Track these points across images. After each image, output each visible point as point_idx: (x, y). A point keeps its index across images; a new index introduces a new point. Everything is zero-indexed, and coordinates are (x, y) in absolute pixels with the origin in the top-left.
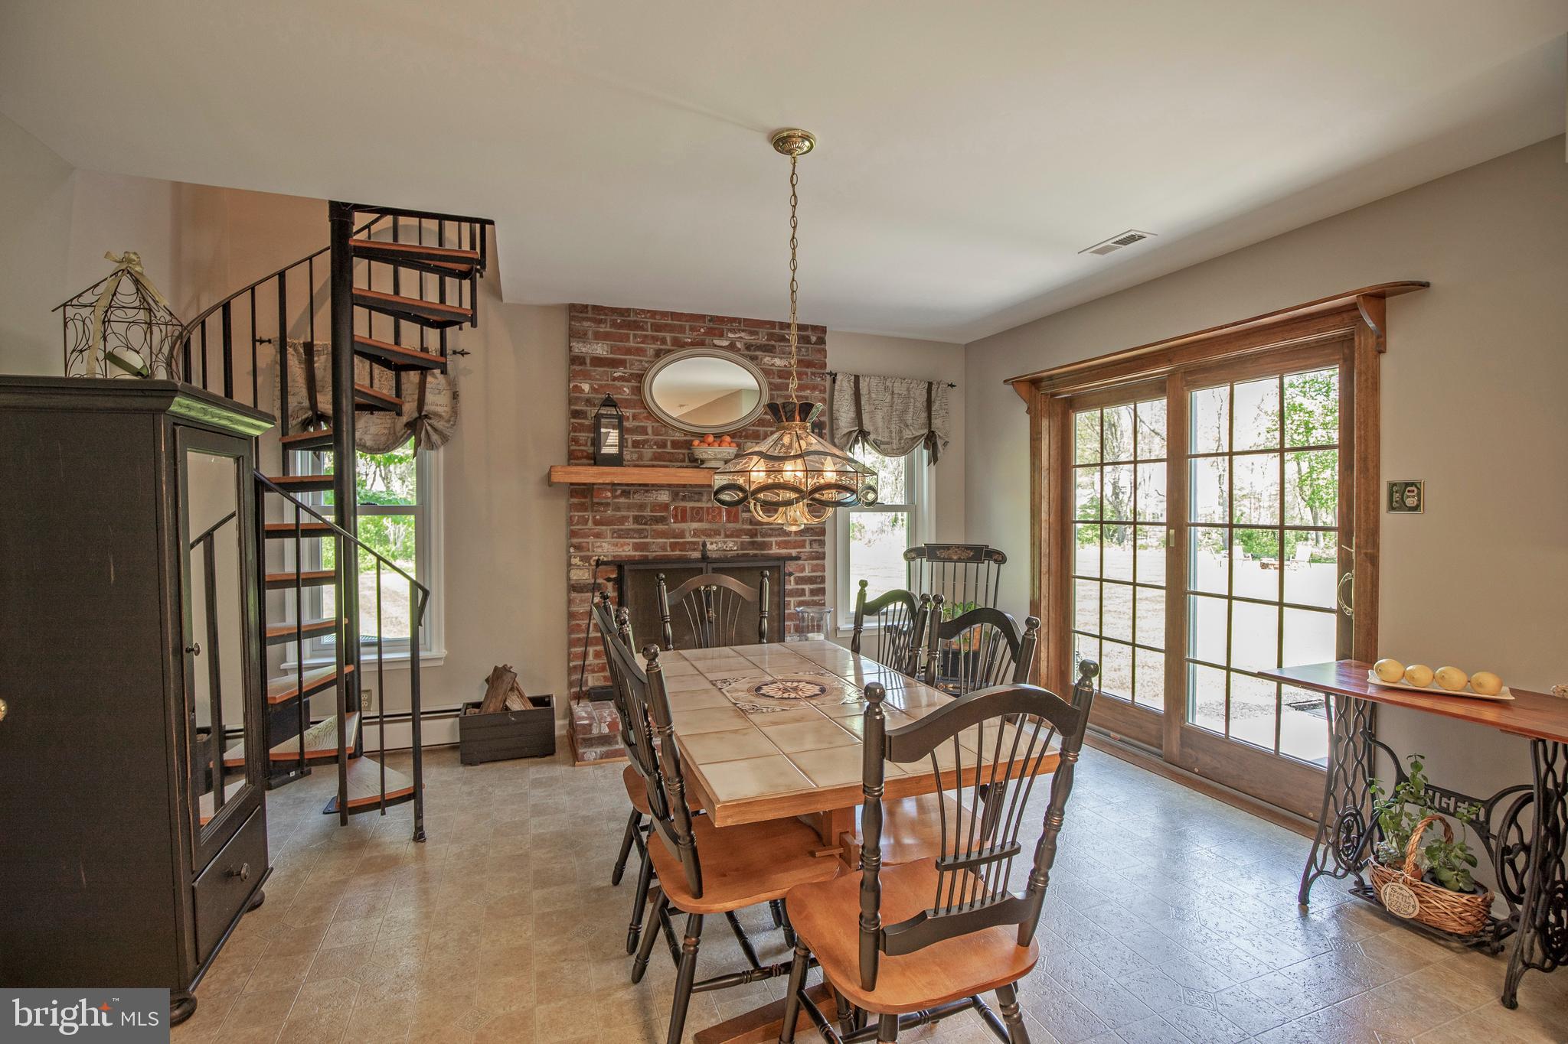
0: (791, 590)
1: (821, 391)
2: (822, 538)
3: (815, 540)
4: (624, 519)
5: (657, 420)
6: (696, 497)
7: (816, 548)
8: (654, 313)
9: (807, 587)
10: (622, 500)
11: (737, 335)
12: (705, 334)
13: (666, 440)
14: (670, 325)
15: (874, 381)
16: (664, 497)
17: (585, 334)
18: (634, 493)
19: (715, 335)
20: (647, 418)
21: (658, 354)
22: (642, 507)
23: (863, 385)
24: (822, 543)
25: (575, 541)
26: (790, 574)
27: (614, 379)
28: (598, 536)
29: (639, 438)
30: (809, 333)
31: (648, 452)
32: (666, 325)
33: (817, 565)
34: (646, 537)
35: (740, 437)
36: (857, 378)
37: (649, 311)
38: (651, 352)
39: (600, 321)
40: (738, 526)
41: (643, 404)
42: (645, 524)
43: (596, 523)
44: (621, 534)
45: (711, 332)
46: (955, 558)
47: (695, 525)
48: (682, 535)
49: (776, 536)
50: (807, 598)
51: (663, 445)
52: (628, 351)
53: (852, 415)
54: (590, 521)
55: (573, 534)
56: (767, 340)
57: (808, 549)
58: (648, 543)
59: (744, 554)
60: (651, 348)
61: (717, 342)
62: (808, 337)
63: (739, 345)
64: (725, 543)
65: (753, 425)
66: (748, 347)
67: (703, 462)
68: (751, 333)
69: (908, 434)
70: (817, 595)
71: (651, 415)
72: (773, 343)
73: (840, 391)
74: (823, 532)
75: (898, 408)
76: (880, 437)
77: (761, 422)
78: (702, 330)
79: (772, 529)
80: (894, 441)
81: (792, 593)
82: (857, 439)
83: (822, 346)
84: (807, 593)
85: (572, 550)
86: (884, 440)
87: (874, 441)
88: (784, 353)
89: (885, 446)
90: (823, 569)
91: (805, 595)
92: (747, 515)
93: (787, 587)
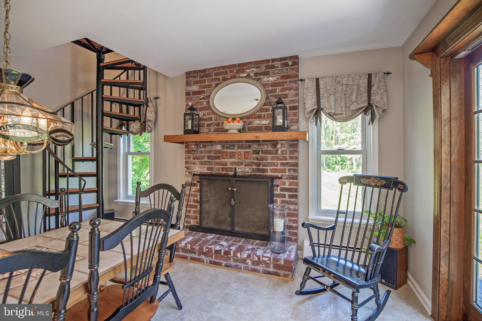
0: (278, 194)
1: (294, 90)
2: (295, 168)
3: (291, 169)
4: (203, 157)
5: (216, 114)
6: (232, 147)
7: (292, 173)
8: (215, 68)
9: (287, 194)
10: (203, 149)
11: (251, 70)
12: (236, 73)
13: (220, 123)
14: (222, 72)
15: (328, 80)
16: (219, 147)
17: (190, 83)
18: (207, 146)
19: (241, 72)
20: (212, 114)
21: (217, 85)
22: (210, 152)
23: (321, 83)
24: (296, 171)
25: (187, 165)
26: (278, 186)
27: (200, 99)
28: (194, 164)
29: (210, 122)
30: (287, 61)
31: (212, 128)
32: (220, 72)
33: (293, 182)
34: (212, 165)
35: (252, 118)
36: (317, 80)
37: (213, 68)
38: (214, 85)
39: (195, 77)
40: (251, 161)
41: (210, 108)
42: (212, 159)
43: (194, 158)
44: (203, 163)
45: (239, 71)
46: (373, 184)
47: (231, 160)
48: (226, 164)
49: (270, 166)
50: (287, 199)
51: (218, 125)
52: (205, 87)
53: (314, 100)
54: (192, 158)
55: (186, 163)
56: (265, 69)
57: (287, 173)
58: (212, 168)
59: (254, 175)
61: (241, 75)
62: (287, 63)
63: (251, 75)
64: (245, 168)
65: (258, 112)
66: (256, 74)
68: (257, 68)
69: (353, 107)
70: (293, 198)
71: (213, 113)
72: (268, 70)
73: (307, 88)
74: (296, 165)
75: (347, 93)
76: (333, 111)
77: (262, 110)
78: (235, 71)
79: (268, 163)
80: (344, 113)
81: (278, 196)
82: (317, 113)
83: (296, 66)
84: (287, 196)
85: (186, 169)
86: (337, 112)
87: (328, 114)
88: (274, 74)
89: (339, 116)
90: (297, 184)
91: (286, 197)
92: (255, 156)
93: (275, 192)
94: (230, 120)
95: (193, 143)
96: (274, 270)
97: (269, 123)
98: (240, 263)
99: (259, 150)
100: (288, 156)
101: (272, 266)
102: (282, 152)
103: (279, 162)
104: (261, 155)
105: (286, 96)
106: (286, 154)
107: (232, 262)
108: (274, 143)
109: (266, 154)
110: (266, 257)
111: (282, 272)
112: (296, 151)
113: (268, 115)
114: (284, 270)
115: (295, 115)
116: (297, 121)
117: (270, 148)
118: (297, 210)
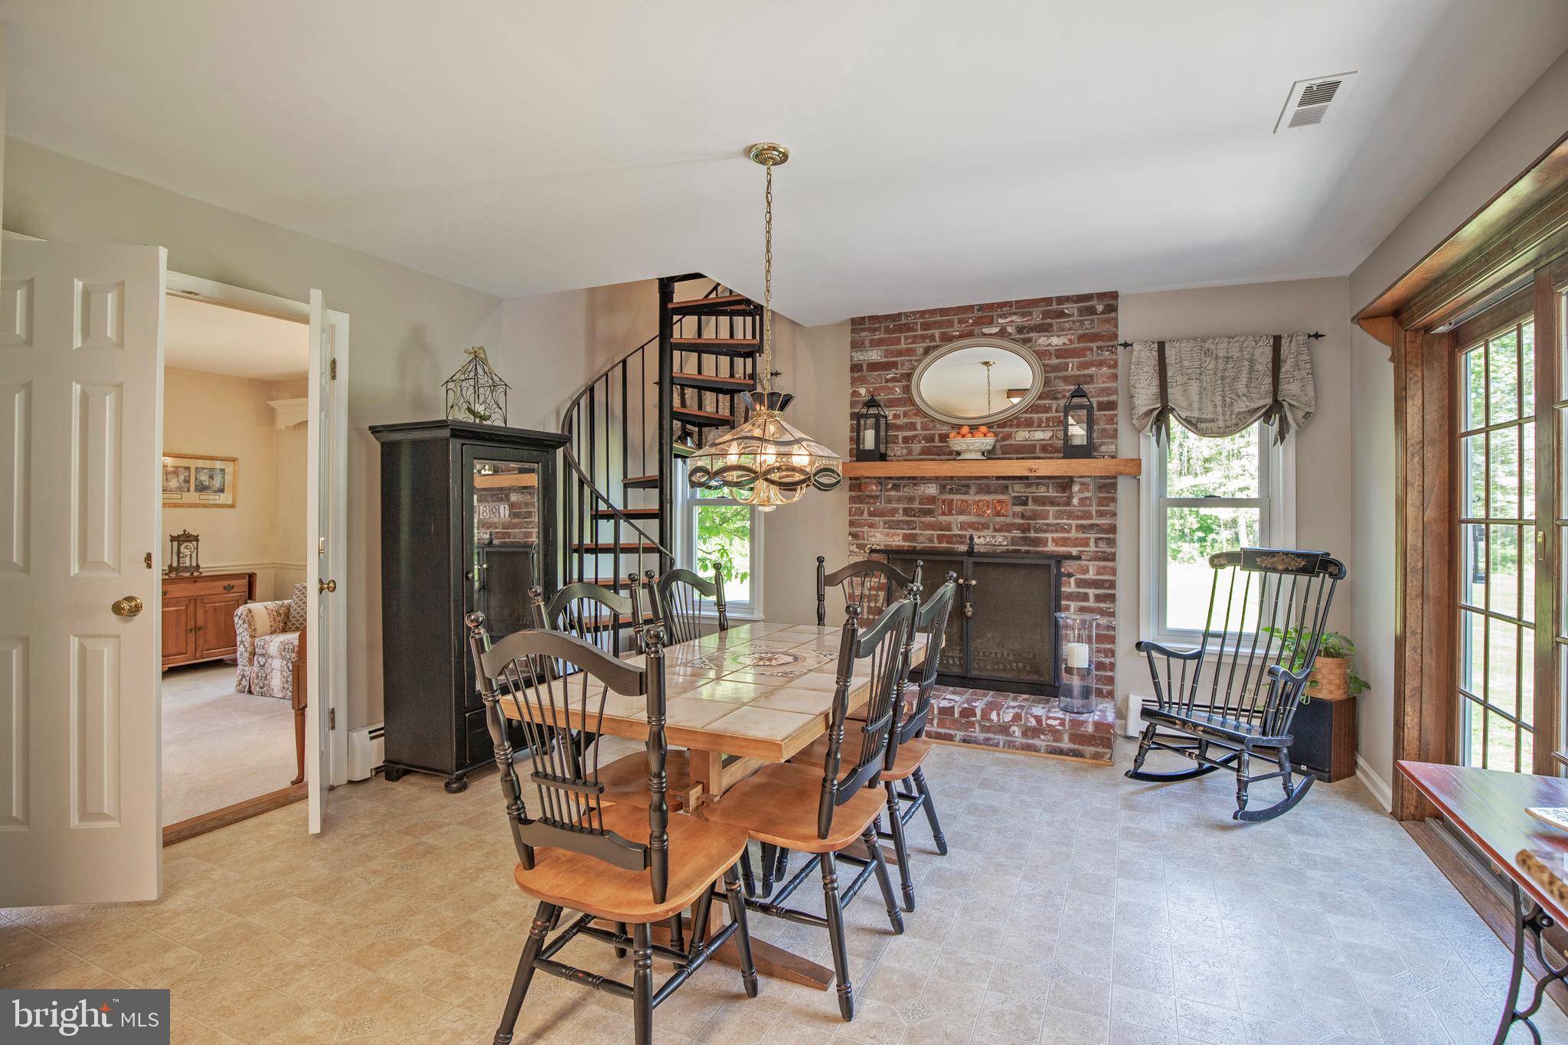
0: (1071, 593)
1: (1110, 367)
2: (1111, 536)
3: (1101, 539)
4: (895, 511)
5: (925, 415)
6: (964, 489)
7: (1103, 547)
8: (922, 313)
9: (1091, 592)
10: (893, 493)
11: (1008, 320)
12: (973, 324)
13: (934, 435)
14: (939, 321)
15: (1186, 346)
16: (932, 490)
17: (863, 343)
18: (904, 487)
19: (984, 324)
20: (916, 414)
21: (927, 351)
22: (911, 499)
23: (1170, 353)
24: (1112, 542)
25: (854, 530)
26: (1070, 575)
27: (887, 381)
28: (872, 526)
29: (910, 433)
30: (1094, 303)
31: (917, 447)
32: (935, 322)
33: (1104, 567)
34: (914, 529)
35: (1011, 426)
36: (1161, 345)
37: (918, 312)
38: (920, 351)
39: (875, 330)
40: (1009, 520)
41: (911, 401)
42: (914, 516)
43: (871, 514)
44: (891, 525)
45: (979, 322)
46: (1281, 567)
47: (962, 518)
48: (948, 528)
49: (1052, 531)
50: (1091, 603)
51: (931, 439)
52: (900, 353)
53: (1154, 389)
54: (866, 512)
55: (852, 524)
56: (1042, 319)
57: (1092, 548)
58: (916, 535)
59: (1015, 551)
60: (920, 347)
61: (986, 330)
62: (1093, 307)
63: (1010, 329)
64: (993, 537)
65: (1026, 412)
66: (1020, 330)
67: (958, 454)
68: (1024, 315)
69: (1241, 406)
70: (1104, 602)
71: (919, 412)
72: (1050, 321)
73: (1138, 363)
74: (1113, 529)
75: (1227, 374)
76: (1196, 414)
77: (1034, 408)
78: (971, 321)
79: (1047, 525)
80: (1221, 417)
81: (1071, 597)
82: (1160, 418)
83: (1113, 315)
84: (1091, 598)
85: (850, 538)
86: (1205, 416)
87: (1185, 420)
88: (1063, 330)
89: (1207, 425)
90: (1114, 572)
91: (1088, 600)
92: (1018, 509)
93: (1063, 589)
94: (965, 430)
95: (875, 481)
96: (1072, 746)
97: (1051, 438)
98: (994, 733)
99: (1027, 497)
100: (1093, 509)
101: (1066, 737)
102: (1082, 501)
103: (1074, 523)
104: (1031, 506)
105: (1090, 379)
106: (1091, 505)
107: (977, 733)
108: (1065, 483)
109: (1044, 505)
110: (1055, 718)
111: (1089, 750)
112: (1114, 500)
113: (1048, 419)
114: (1093, 745)
115: (1111, 420)
116: (1114, 435)
117: (1052, 493)
118: (1114, 629)
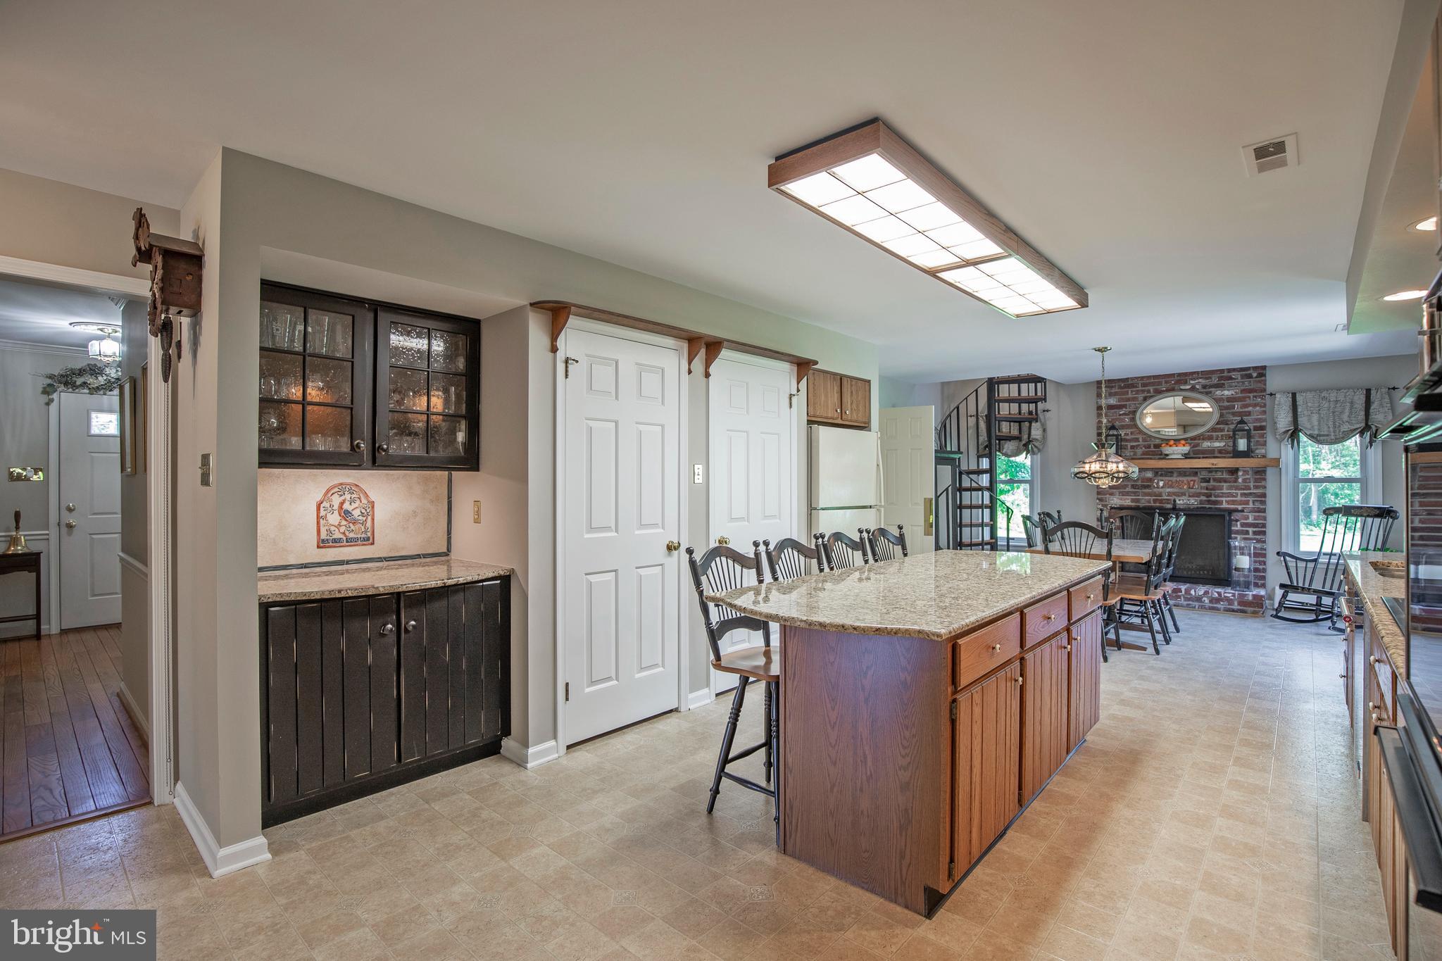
0: (1238, 530)
1: (1261, 407)
2: (1263, 499)
3: (1257, 500)
4: (1126, 486)
5: (1145, 434)
7: (1258, 505)
8: (1142, 378)
9: (1251, 530)
11: (1196, 381)
12: (1175, 384)
14: (1153, 382)
15: (1309, 395)
17: (1104, 394)
19: (1181, 383)
20: (1139, 433)
21: (1145, 399)
23: (1299, 398)
24: (1263, 503)
25: (1099, 497)
26: (1237, 521)
27: (1120, 415)
28: (1111, 494)
29: (1134, 444)
30: (1251, 371)
31: (1139, 451)
32: (1150, 383)
33: (1259, 516)
34: (1139, 496)
35: (1199, 439)
36: (1294, 395)
37: (1140, 377)
38: (1142, 398)
39: (1112, 387)
40: (1199, 491)
41: (1136, 426)
42: (1138, 489)
43: (1110, 488)
44: (1124, 494)
45: (1179, 382)
46: (1366, 514)
47: (1169, 490)
48: (1160, 495)
49: (1226, 497)
50: (1251, 536)
51: (1149, 447)
52: (1128, 400)
53: (1290, 418)
56: (1218, 381)
57: (1251, 505)
58: (1139, 499)
59: (1202, 507)
60: (1141, 397)
61: (1183, 387)
62: (1250, 374)
63: (1197, 387)
64: (1189, 500)
66: (1204, 387)
67: (1167, 455)
68: (1207, 379)
69: (1346, 427)
70: (1259, 535)
71: (1141, 432)
72: (1223, 382)
73: (1279, 404)
74: (1264, 495)
75: (1336, 410)
76: (1316, 432)
77: (1213, 429)
78: (1173, 382)
79: (1222, 493)
80: (1333, 434)
81: (1238, 532)
82: (1294, 435)
83: (1263, 378)
84: (1251, 533)
85: (1098, 501)
86: (1322, 433)
87: (1309, 435)
88: (1231, 387)
89: (1325, 438)
90: (1265, 518)
91: (1249, 534)
92: (1204, 485)
93: (1233, 528)
94: (1172, 442)
96: (1239, 607)
97: (1224, 446)
98: (1193, 601)
99: (1210, 479)
100: (1252, 485)
101: (1236, 603)
102: (1244, 481)
103: (1239, 492)
104: (1212, 483)
105: (1249, 414)
106: (1250, 482)
107: (1182, 601)
108: (1234, 471)
109: (1220, 482)
110: (1229, 593)
111: (1250, 609)
112: (1265, 479)
113: (1222, 436)
114: (1252, 607)
115: (1262, 436)
116: (1265, 444)
117: (1225, 476)
118: (1265, 550)
